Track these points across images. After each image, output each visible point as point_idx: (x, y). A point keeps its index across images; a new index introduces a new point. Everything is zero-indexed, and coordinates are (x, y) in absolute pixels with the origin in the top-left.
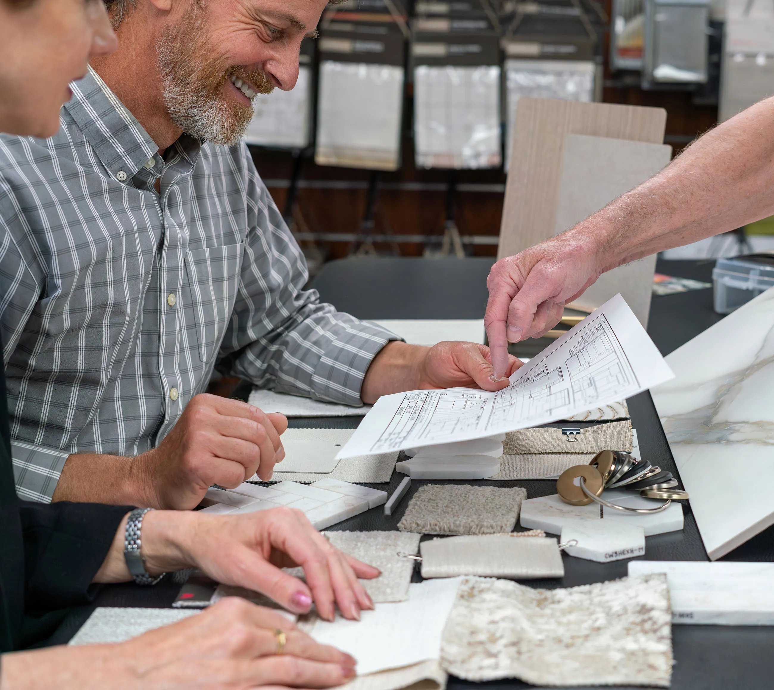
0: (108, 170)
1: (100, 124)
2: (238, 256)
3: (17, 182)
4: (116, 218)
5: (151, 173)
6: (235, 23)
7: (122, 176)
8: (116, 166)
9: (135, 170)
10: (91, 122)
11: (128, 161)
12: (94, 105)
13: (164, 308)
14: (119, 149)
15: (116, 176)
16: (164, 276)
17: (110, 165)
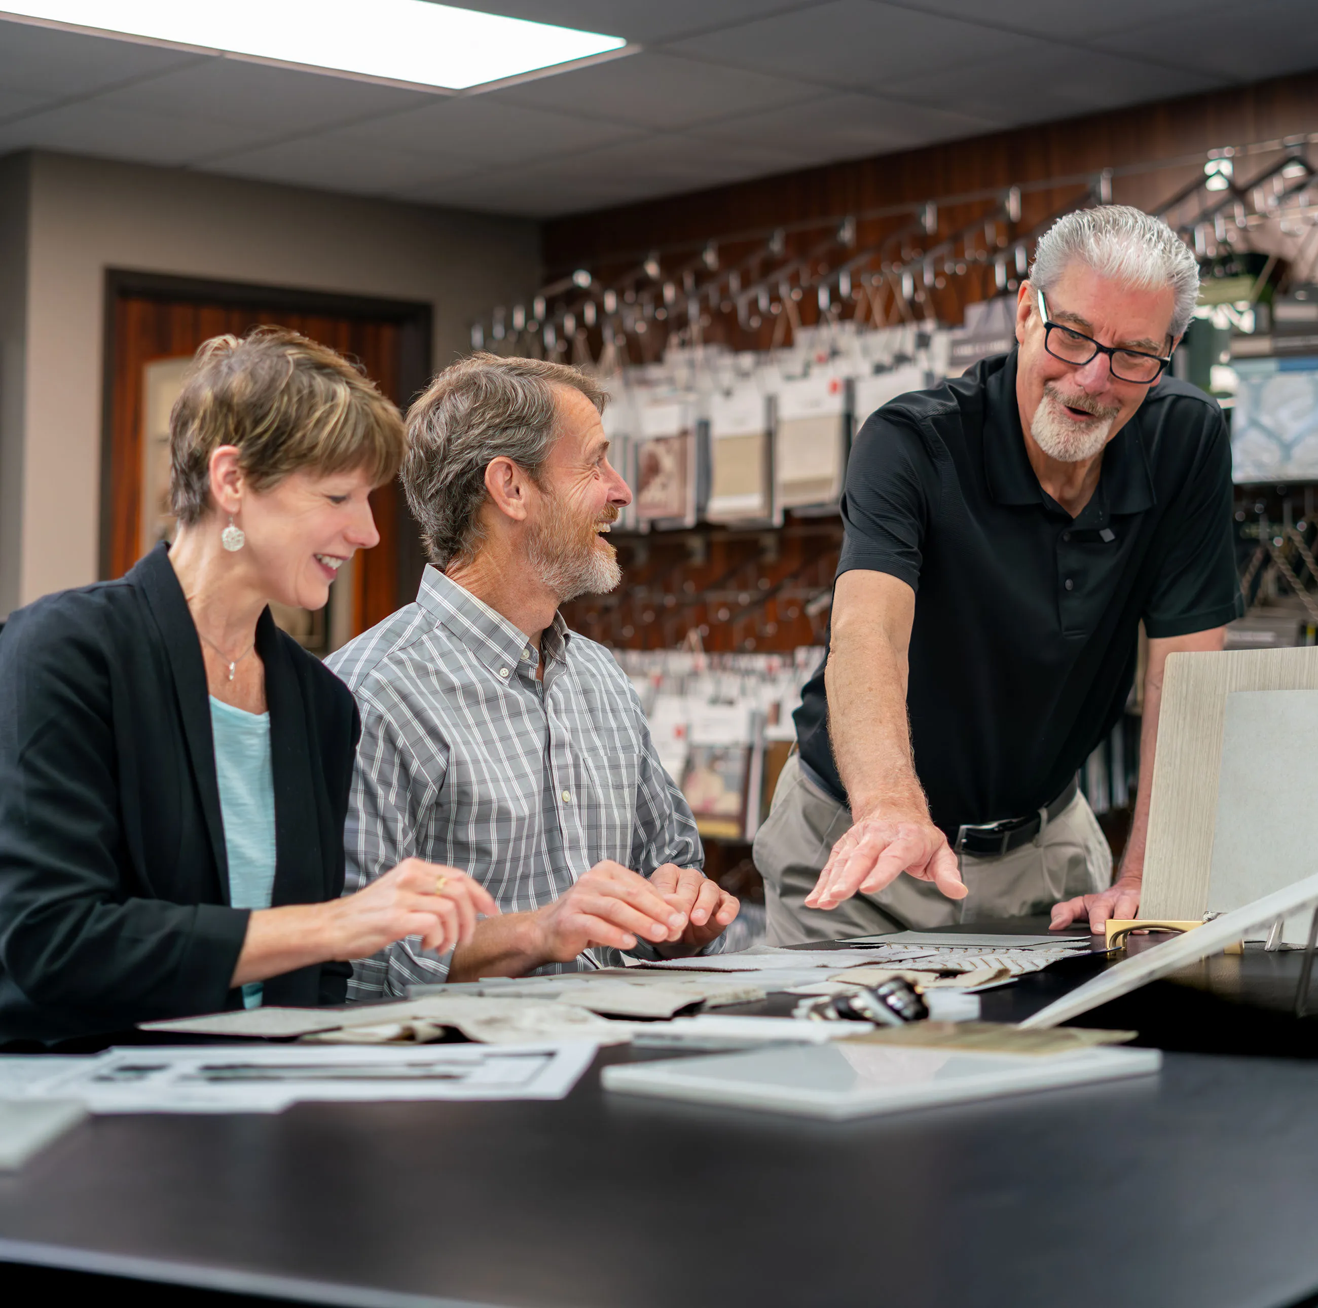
0: (491, 670)
1: (475, 630)
2: (636, 766)
3: (406, 692)
4: (491, 726)
5: (530, 665)
6: (580, 484)
7: (504, 672)
8: (498, 665)
9: (514, 664)
10: (467, 630)
11: (507, 658)
12: (466, 614)
13: (560, 804)
14: (497, 649)
15: (499, 674)
16: (556, 773)
17: (491, 665)
